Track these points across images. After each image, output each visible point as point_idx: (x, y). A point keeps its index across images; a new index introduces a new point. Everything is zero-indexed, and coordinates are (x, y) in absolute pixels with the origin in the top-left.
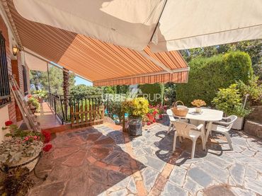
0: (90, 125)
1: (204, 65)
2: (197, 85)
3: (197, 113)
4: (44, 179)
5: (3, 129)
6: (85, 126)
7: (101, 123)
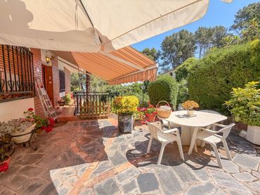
0: (96, 118)
1: (221, 57)
2: (210, 84)
3: (188, 116)
4: (36, 150)
5: (25, 113)
6: (91, 118)
7: (106, 117)
